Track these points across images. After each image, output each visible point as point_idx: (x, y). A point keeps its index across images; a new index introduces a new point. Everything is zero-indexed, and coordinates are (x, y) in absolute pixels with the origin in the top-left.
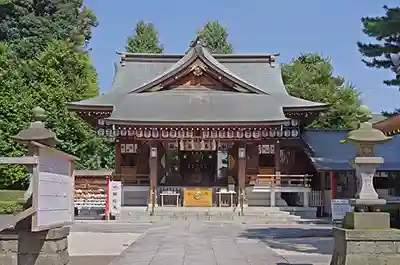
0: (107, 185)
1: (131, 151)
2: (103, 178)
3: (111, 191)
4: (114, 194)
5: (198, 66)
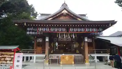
0: (14, 55)
1: (41, 41)
2: (10, 51)
3: (16, 59)
4: (18, 61)
5: (65, 12)
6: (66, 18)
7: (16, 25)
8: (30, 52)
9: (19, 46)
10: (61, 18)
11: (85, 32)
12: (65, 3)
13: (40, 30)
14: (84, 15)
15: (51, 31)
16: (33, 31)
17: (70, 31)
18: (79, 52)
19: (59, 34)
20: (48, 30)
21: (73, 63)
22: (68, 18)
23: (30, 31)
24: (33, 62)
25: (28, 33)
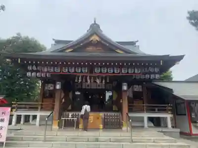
1: (51, 88)
4: (2, 120)
5: (95, 38)
6: (97, 48)
7: (8, 60)
8: (30, 108)
9: (4, 96)
10: (88, 49)
11: (120, 74)
12: (95, 23)
13: (46, 70)
14: (132, 43)
15: (63, 72)
16: (37, 71)
17: (95, 73)
18: (117, 110)
19: (78, 77)
20: (57, 70)
21: (101, 126)
22: (100, 48)
23: (32, 71)
24: (35, 125)
25: (29, 74)
